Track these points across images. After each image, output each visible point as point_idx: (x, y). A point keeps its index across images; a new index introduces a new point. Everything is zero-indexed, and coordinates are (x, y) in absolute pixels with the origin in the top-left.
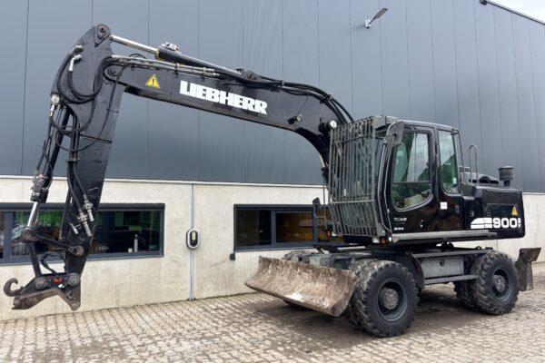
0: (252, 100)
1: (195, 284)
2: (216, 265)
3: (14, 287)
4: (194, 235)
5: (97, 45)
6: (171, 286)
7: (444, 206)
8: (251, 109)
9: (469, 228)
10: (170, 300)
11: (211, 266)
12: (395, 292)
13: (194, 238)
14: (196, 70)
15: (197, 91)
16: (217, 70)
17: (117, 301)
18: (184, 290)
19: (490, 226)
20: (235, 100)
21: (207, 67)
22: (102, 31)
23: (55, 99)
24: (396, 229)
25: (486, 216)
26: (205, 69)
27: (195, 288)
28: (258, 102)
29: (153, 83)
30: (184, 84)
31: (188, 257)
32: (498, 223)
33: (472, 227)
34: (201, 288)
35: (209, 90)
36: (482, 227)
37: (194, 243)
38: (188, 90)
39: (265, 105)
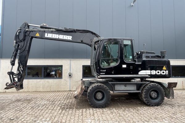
0: (66, 36)
1: (71, 86)
2: (77, 82)
3: (8, 84)
4: (70, 73)
5: (24, 27)
6: (64, 87)
7: (124, 66)
8: (67, 39)
9: (138, 74)
10: (64, 90)
11: (75, 82)
12: (101, 94)
13: (70, 74)
14: (50, 30)
15: (50, 36)
16: (55, 29)
17: (50, 90)
18: (68, 88)
19: (150, 74)
20: (61, 37)
21: (53, 28)
22: (25, 24)
23: (15, 42)
24: (101, 74)
25: (147, 70)
26: (52, 29)
27: (71, 88)
28: (69, 36)
29: (38, 35)
30: (46, 34)
31: (69, 79)
32: (154, 72)
33: (139, 74)
34: (73, 88)
35: (54, 35)
36: (145, 74)
37: (70, 76)
38: (47, 35)
39: (71, 37)
